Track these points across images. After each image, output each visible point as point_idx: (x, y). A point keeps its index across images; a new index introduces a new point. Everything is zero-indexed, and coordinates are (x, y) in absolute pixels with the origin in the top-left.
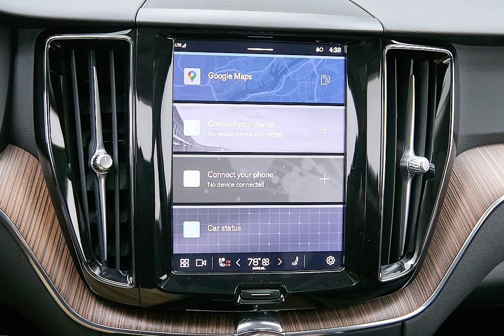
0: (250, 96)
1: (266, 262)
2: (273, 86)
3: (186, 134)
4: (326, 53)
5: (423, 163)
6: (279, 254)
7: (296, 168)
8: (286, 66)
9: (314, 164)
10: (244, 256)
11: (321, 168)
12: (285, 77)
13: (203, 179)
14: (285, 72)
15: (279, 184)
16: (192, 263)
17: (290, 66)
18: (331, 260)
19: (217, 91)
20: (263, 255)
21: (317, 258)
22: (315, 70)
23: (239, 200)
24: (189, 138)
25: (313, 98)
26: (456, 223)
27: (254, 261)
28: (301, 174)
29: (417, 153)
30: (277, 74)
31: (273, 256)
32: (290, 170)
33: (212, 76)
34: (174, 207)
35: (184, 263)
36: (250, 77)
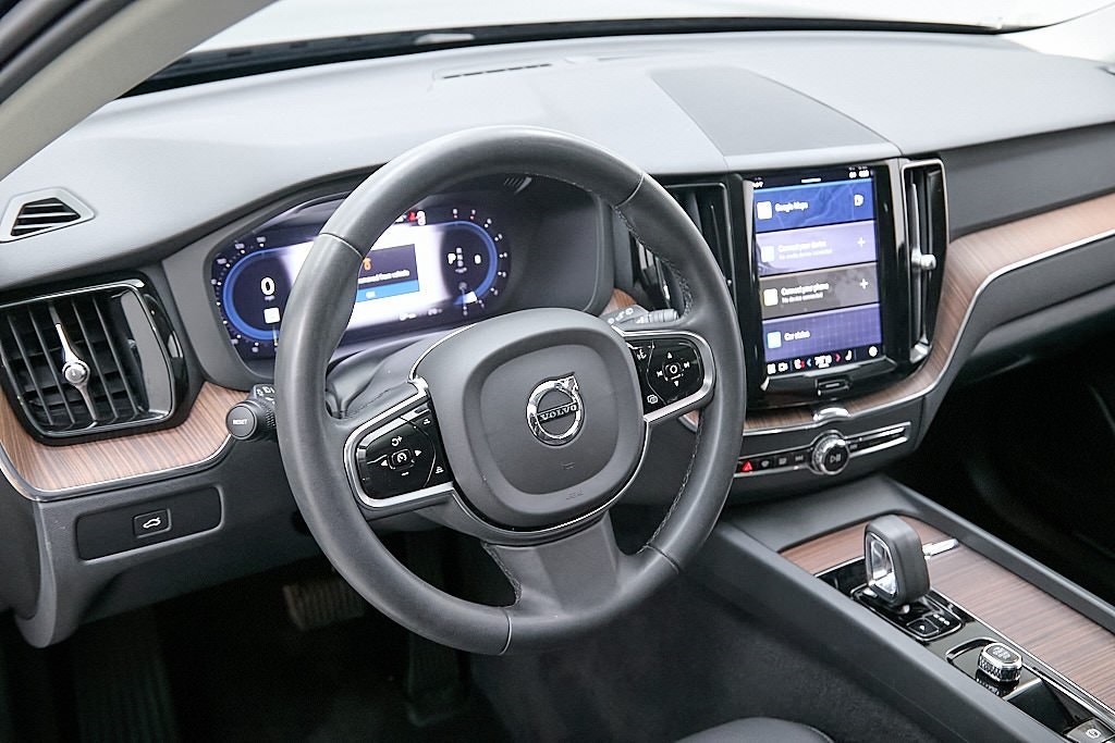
0: (810, 220)
1: (829, 359)
2: (822, 210)
3: (764, 261)
4: (858, 177)
5: (927, 260)
6: (837, 352)
7: (844, 278)
8: (830, 192)
9: (855, 272)
10: (813, 357)
11: (860, 275)
12: (830, 201)
13: (780, 296)
14: (830, 197)
15: (833, 292)
16: (777, 368)
17: (833, 191)
18: (873, 351)
19: (784, 221)
20: (826, 354)
21: (861, 353)
22: (851, 192)
23: (806, 310)
24: (766, 264)
25: (850, 217)
26: (954, 308)
27: (819, 360)
28: (848, 282)
29: (922, 253)
30: (824, 199)
31: (832, 353)
32: (839, 279)
33: (779, 208)
34: (764, 322)
35: (771, 369)
36: (804, 206)
